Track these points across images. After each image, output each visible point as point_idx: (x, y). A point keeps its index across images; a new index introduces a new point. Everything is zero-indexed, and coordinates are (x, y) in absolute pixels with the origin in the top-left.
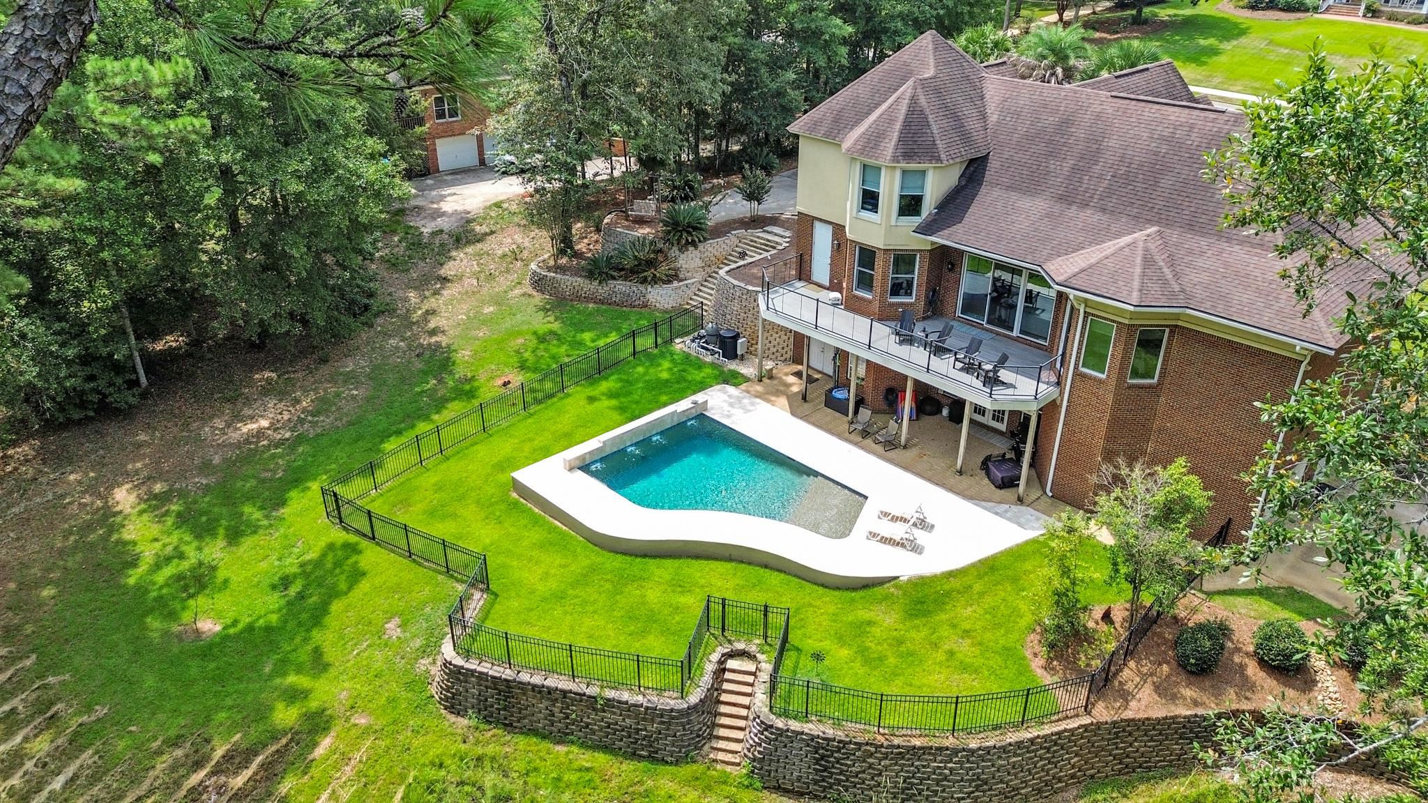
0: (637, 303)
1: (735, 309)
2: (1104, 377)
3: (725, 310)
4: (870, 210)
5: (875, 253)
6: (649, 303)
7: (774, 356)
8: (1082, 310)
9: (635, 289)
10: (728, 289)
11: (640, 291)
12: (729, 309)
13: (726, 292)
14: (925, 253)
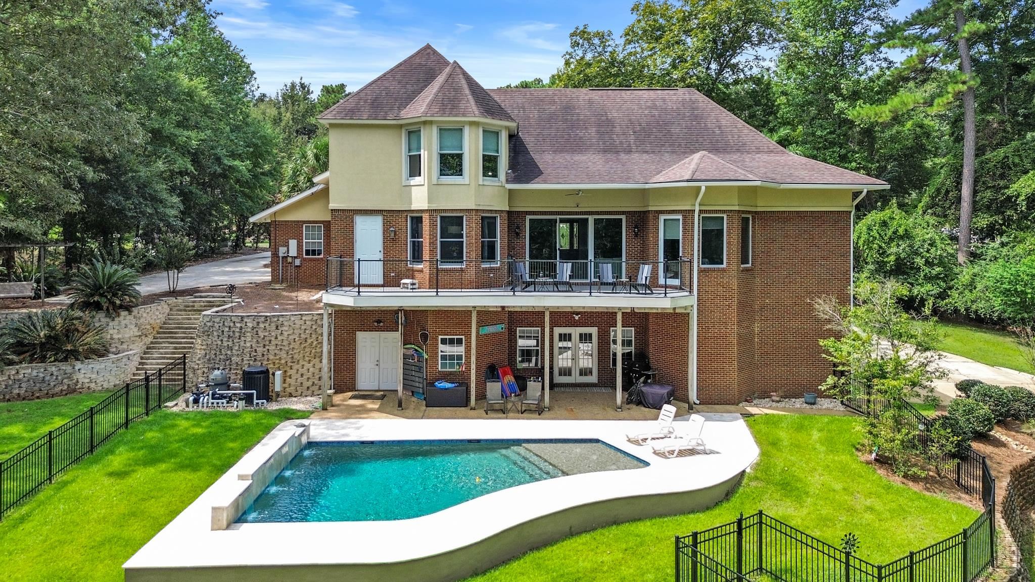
0: (58, 389)
1: (248, 345)
2: (724, 266)
3: (229, 352)
4: (452, 175)
5: (462, 217)
6: (79, 386)
7: (310, 392)
8: (697, 209)
9: (54, 369)
10: (232, 325)
11: (62, 372)
12: (237, 348)
13: (227, 329)
14: (505, 215)
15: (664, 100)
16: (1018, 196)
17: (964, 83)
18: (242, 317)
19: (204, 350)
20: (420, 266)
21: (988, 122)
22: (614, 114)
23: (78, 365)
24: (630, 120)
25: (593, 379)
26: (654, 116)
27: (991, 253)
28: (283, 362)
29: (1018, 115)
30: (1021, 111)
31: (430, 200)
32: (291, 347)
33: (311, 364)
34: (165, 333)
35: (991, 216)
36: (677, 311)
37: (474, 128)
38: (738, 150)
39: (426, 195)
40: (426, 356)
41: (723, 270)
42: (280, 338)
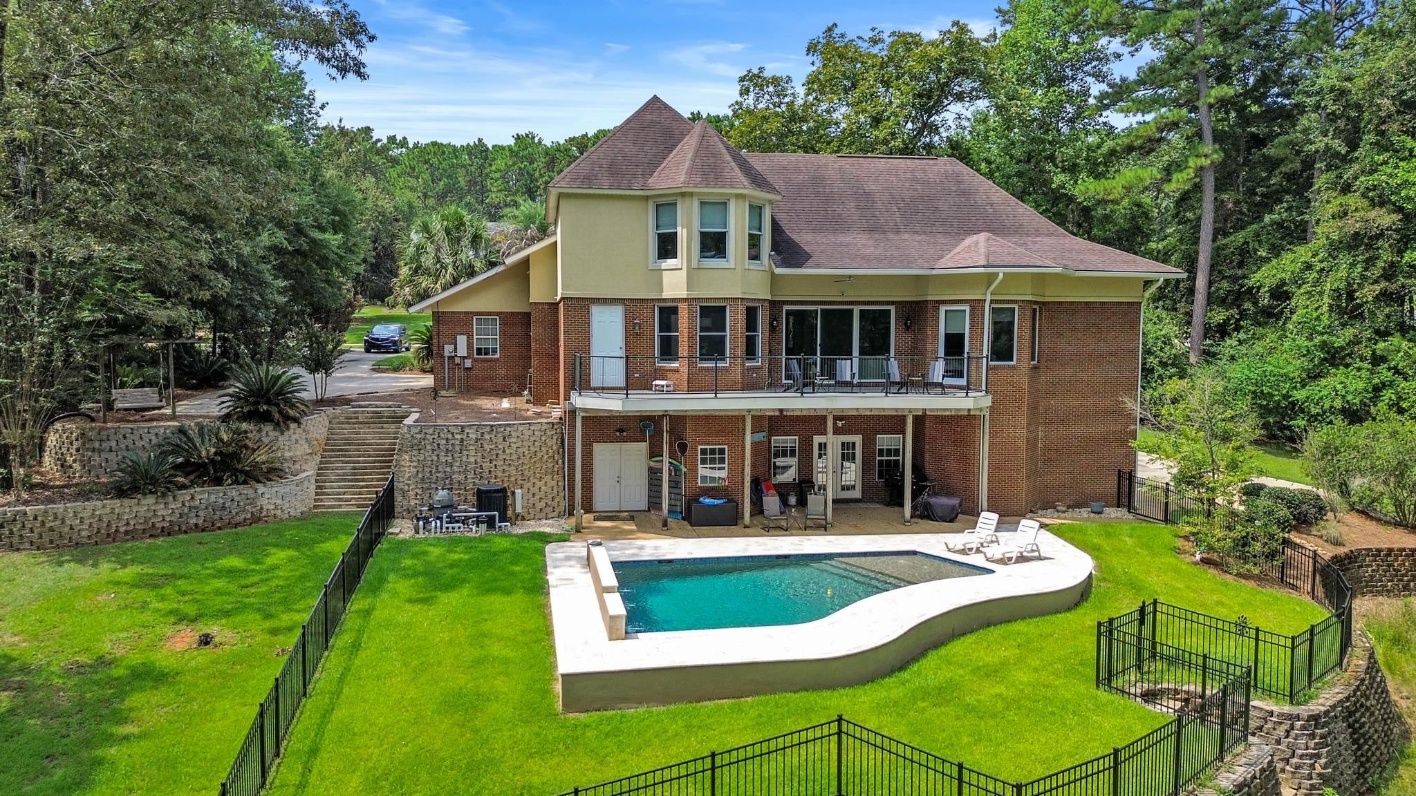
0: (241, 518)
1: (472, 459)
2: (1014, 363)
3: (448, 469)
4: (713, 257)
5: (724, 307)
6: (264, 513)
7: (543, 515)
8: (988, 298)
9: (234, 493)
10: (450, 436)
11: (244, 496)
12: (458, 464)
13: (444, 442)
14: (766, 304)
15: (924, 171)
16: (1259, 288)
17: (1206, 156)
18: (463, 427)
19: (415, 467)
20: (675, 365)
21: (1222, 201)
22: (871, 187)
23: (261, 489)
24: (891, 194)
25: (857, 494)
26: (915, 190)
27: (1228, 352)
28: (513, 479)
29: (1256, 194)
30: (1259, 190)
31: (690, 285)
32: (521, 461)
33: (543, 482)
34: (333, 450)
35: (1227, 311)
36: (972, 413)
37: (740, 202)
38: (1016, 232)
39: (685, 280)
40: (684, 470)
41: (1014, 367)
42: (508, 451)
